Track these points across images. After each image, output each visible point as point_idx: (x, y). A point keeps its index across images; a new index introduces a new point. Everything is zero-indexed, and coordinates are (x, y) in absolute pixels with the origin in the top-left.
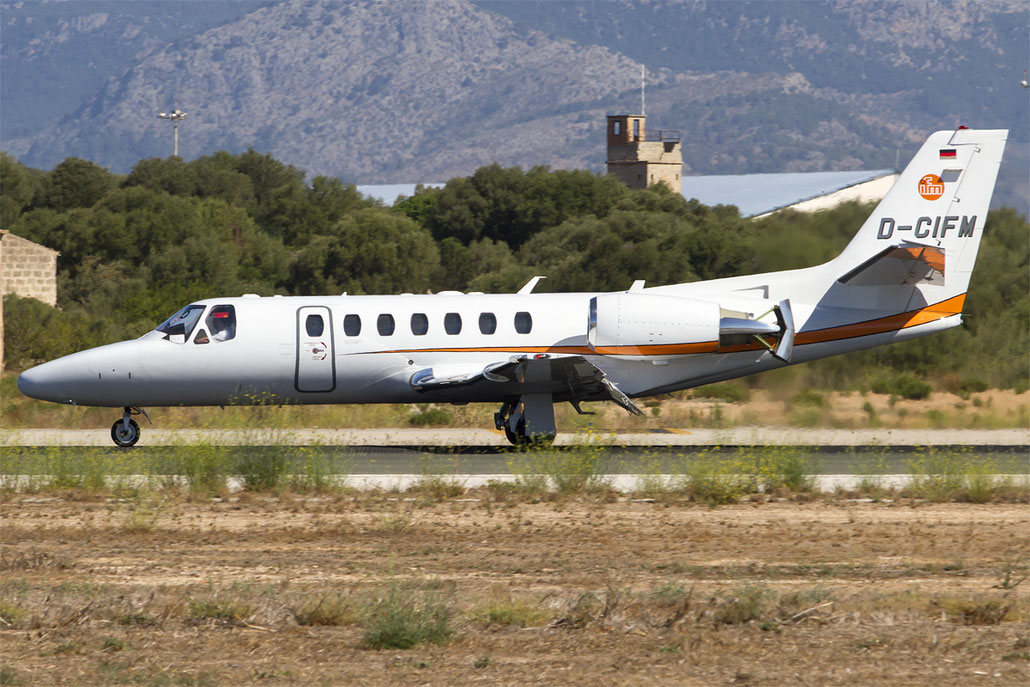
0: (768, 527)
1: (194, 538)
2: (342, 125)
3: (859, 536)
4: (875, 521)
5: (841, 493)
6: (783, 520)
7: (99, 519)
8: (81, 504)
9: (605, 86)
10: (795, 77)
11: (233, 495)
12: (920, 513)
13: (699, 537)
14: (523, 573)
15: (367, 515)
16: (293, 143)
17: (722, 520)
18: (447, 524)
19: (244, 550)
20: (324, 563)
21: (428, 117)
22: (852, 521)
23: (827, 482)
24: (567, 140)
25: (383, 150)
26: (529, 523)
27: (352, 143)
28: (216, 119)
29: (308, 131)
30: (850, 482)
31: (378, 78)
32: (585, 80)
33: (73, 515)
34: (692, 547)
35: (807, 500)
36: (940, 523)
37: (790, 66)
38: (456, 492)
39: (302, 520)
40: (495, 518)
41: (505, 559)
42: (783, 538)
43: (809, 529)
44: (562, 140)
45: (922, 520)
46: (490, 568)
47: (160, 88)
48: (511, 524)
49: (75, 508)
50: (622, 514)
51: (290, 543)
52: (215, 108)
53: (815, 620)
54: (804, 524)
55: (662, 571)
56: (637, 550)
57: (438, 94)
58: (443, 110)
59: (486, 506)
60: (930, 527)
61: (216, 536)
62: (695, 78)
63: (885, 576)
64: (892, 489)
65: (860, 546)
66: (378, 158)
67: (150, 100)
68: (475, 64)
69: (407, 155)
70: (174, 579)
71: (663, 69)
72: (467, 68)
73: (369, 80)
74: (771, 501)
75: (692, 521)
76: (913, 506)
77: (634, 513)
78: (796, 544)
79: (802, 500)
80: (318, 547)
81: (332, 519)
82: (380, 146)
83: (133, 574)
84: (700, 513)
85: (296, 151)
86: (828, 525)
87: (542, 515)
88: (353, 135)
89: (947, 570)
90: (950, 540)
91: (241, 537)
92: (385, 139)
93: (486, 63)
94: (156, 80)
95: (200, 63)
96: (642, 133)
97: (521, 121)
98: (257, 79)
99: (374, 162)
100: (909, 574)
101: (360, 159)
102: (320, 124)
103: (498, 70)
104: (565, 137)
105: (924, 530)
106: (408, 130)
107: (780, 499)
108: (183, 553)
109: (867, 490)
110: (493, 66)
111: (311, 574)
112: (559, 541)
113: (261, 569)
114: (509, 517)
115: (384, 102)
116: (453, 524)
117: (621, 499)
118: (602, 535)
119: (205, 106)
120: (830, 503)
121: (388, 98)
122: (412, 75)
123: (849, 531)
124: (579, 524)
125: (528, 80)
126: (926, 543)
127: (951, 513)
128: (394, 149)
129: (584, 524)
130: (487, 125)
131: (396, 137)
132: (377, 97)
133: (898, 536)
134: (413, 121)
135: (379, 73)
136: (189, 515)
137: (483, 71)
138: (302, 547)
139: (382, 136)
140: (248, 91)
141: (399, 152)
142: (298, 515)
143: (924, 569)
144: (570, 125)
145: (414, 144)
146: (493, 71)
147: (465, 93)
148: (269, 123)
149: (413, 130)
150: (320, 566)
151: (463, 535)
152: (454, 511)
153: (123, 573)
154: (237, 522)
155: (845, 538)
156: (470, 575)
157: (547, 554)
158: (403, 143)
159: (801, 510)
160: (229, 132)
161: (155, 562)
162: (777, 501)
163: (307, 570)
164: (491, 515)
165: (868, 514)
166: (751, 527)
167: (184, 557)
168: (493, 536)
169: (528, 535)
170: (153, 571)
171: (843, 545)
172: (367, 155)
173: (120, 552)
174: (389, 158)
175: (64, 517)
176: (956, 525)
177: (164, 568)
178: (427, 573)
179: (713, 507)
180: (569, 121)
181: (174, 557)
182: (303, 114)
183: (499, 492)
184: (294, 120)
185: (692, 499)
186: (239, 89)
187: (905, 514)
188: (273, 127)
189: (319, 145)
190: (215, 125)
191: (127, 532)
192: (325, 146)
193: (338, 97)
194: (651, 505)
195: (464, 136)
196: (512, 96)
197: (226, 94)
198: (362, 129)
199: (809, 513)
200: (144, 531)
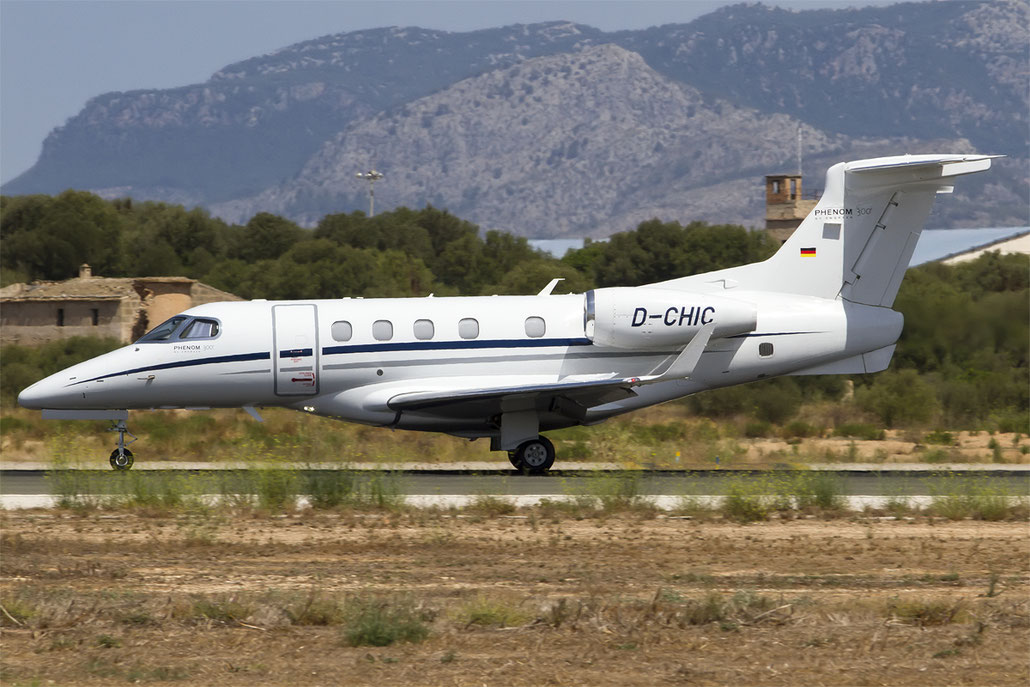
0: (792, 542)
1: (248, 550)
2: (540, 187)
3: (873, 549)
4: (892, 536)
5: (868, 511)
6: (806, 536)
7: (168, 532)
8: (153, 520)
9: (786, 151)
10: (961, 143)
11: (299, 513)
12: (935, 530)
13: (721, 550)
14: (547, 582)
15: (420, 530)
16: (496, 202)
17: (746, 535)
18: (491, 539)
19: (293, 560)
20: (364, 574)
21: (622, 180)
22: (870, 537)
23: (856, 502)
24: (751, 201)
25: (580, 211)
26: (569, 538)
27: (550, 205)
28: (425, 182)
29: (510, 192)
30: (877, 502)
31: (576, 143)
32: (767, 145)
33: (143, 530)
34: (713, 559)
35: (833, 517)
36: (952, 539)
37: (958, 132)
38: (508, 510)
39: (358, 535)
40: (538, 534)
41: (535, 571)
42: (802, 551)
43: (828, 544)
44: (745, 201)
45: (935, 536)
46: (517, 578)
47: (372, 152)
48: (552, 538)
49: (147, 524)
50: (657, 529)
51: (339, 555)
52: (425, 171)
53: (774, 621)
54: (824, 539)
55: (677, 581)
56: (660, 562)
57: (631, 158)
58: (635, 173)
59: (531, 523)
60: (942, 541)
61: (271, 548)
62: (868, 144)
63: (884, 586)
64: (918, 508)
65: (872, 559)
66: (574, 218)
67: (362, 164)
68: (666, 131)
69: (601, 216)
70: (219, 587)
71: (839, 135)
72: (657, 134)
73: (567, 146)
74: (799, 518)
75: (721, 536)
76: (931, 523)
77: (669, 529)
78: (812, 557)
79: (829, 518)
80: (365, 559)
81: (386, 533)
82: (576, 208)
83: (181, 582)
84: (730, 529)
85: (498, 211)
86: (847, 540)
87: (583, 530)
88: (551, 197)
89: (943, 580)
90: (956, 554)
91: (294, 550)
92: (581, 200)
93: (675, 130)
94: (368, 145)
95: (409, 128)
96: (799, 193)
97: (707, 184)
98: (462, 144)
99: (571, 222)
100: (907, 584)
101: (557, 219)
102: (521, 186)
103: (687, 137)
104: (748, 199)
105: (936, 544)
106: (603, 192)
107: (809, 516)
108: (235, 564)
109: (892, 508)
110: (681, 133)
111: (349, 583)
112: (590, 554)
113: (301, 578)
114: (552, 532)
115: (579, 166)
116: (496, 538)
117: (661, 516)
118: (632, 549)
119: (415, 169)
120: (855, 520)
121: (583, 162)
122: (606, 140)
123: (866, 546)
124: (615, 538)
125: (715, 146)
126: (933, 556)
127: (965, 530)
128: (589, 210)
129: (620, 538)
130: (676, 187)
131: (592, 199)
132: (573, 161)
133: (909, 550)
134: (608, 183)
135: (576, 138)
136: (252, 530)
137: (673, 136)
138: (349, 559)
139: (578, 197)
140: (453, 155)
141: (594, 213)
142: (354, 530)
143: (922, 580)
144: (753, 188)
145: (608, 206)
146: (682, 137)
147: (656, 158)
148: (474, 185)
149: (608, 192)
150: (358, 576)
151: (503, 549)
152: (502, 527)
153: (171, 582)
154: (295, 536)
155: (858, 552)
156: (497, 584)
157: (575, 566)
158: (598, 205)
159: (826, 526)
160: (435, 194)
161: (206, 572)
162: (805, 519)
163: (344, 579)
164: (535, 530)
165: (887, 530)
166: (774, 541)
167: (234, 567)
168: (531, 550)
169: (564, 550)
170: (200, 580)
171: (857, 558)
172: (564, 215)
173: (176, 563)
174: (585, 218)
175: (135, 532)
176: (967, 540)
177: (211, 578)
178: (456, 582)
179: (744, 523)
180: (754, 184)
181: (224, 568)
182: (505, 178)
183: (547, 511)
184: (497, 183)
185: (727, 517)
186: (447, 153)
187: (922, 530)
188: (477, 188)
189: (520, 205)
190: (423, 188)
191: (189, 544)
192: (526, 207)
193: (538, 161)
194: (688, 522)
195: (654, 198)
196: (699, 160)
197: (433, 159)
198: (559, 191)
199: (832, 530)
200: (205, 543)
